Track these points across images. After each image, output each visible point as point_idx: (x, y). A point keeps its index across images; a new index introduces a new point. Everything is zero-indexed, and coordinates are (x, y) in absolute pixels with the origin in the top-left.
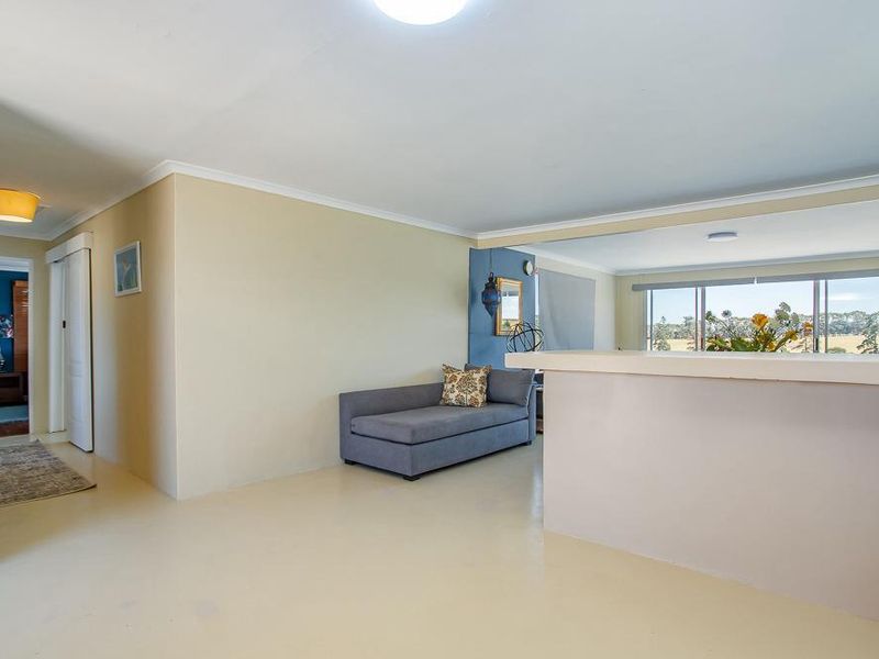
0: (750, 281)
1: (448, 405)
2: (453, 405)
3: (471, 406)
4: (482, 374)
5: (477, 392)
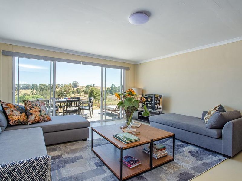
0: (79, 62)
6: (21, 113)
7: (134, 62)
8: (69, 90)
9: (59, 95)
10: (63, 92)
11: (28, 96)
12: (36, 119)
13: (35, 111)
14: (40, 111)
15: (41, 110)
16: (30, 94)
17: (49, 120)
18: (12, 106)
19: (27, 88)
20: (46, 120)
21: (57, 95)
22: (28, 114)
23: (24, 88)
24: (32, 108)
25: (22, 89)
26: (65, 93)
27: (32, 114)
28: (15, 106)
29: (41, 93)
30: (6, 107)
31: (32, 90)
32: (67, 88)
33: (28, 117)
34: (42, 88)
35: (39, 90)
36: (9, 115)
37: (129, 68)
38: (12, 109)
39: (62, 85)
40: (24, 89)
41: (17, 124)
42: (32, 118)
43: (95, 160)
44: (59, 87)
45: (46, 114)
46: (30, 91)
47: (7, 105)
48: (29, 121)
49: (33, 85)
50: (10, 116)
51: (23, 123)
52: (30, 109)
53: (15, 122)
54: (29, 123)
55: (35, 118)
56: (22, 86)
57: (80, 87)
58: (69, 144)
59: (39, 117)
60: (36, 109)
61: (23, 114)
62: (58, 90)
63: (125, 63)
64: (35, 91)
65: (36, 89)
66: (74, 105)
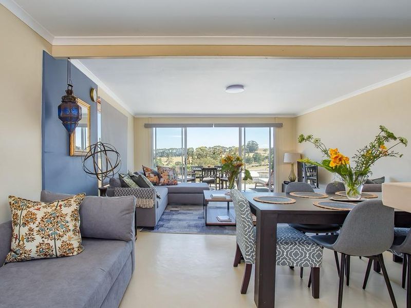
1: (22, 261)
2: (33, 260)
3: (63, 256)
4: (74, 206)
5: (71, 234)
6: (155, 176)
7: (294, 114)
12: (165, 181)
13: (165, 175)
14: (169, 175)
17: (175, 184)
20: (173, 183)
22: (160, 177)
24: (162, 173)
27: (162, 177)
28: (151, 170)
29: (198, 161)
33: (159, 180)
34: (199, 154)
35: (196, 157)
37: (282, 124)
38: (150, 172)
39: (230, 148)
42: (162, 180)
44: (225, 152)
45: (174, 179)
47: (146, 169)
51: (157, 184)
54: (160, 184)
57: (261, 150)
59: (167, 180)
61: (157, 176)
62: (223, 156)
63: (275, 118)
64: (190, 158)
65: (192, 155)
66: (211, 174)
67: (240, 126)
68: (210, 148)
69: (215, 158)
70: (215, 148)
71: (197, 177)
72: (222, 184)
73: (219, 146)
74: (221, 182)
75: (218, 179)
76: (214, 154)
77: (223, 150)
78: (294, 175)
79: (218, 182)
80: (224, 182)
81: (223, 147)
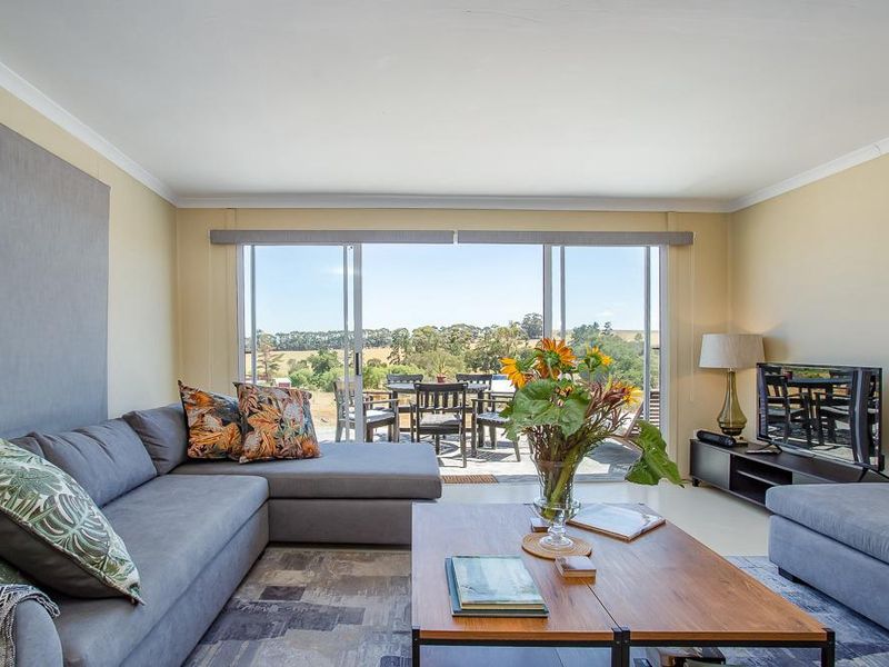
0: (444, 237)
6: (225, 423)
8: (508, 346)
9: (475, 368)
10: (489, 354)
11: (381, 369)
12: (263, 446)
13: (263, 421)
14: (282, 421)
15: (285, 416)
16: (388, 362)
17: (310, 455)
18: (207, 399)
19: (379, 343)
20: (300, 452)
21: (468, 366)
22: (246, 429)
23: (373, 341)
24: (256, 410)
25: (367, 345)
26: (494, 359)
27: (253, 430)
28: (212, 402)
29: (418, 357)
30: (191, 401)
31: (391, 350)
32: (503, 340)
33: (243, 442)
34: (421, 343)
35: (414, 348)
36: (194, 427)
37: (691, 234)
38: (204, 410)
39: (486, 328)
40: (373, 345)
41: (212, 457)
42: (252, 442)
43: (397, 644)
44: (476, 337)
45: (301, 433)
46: (388, 350)
47: (193, 396)
48: (241, 453)
49: (397, 332)
50: (195, 431)
51: (230, 456)
52: (251, 413)
53: (202, 450)
54: (243, 459)
55: (262, 442)
56: (366, 336)
58: (358, 552)
59: (273, 442)
60: (270, 412)
61: (233, 426)
62: (473, 346)
63: (666, 213)
64: (401, 350)
65: (405, 344)
66: (445, 405)
67: (548, 239)
68: (444, 329)
69: (454, 351)
70: (454, 329)
71: (403, 410)
72: (481, 430)
73: (463, 325)
74: (477, 426)
75: (469, 417)
76: (452, 342)
77: (472, 333)
78: (737, 410)
79: (468, 425)
80: (487, 429)
81: (472, 328)
